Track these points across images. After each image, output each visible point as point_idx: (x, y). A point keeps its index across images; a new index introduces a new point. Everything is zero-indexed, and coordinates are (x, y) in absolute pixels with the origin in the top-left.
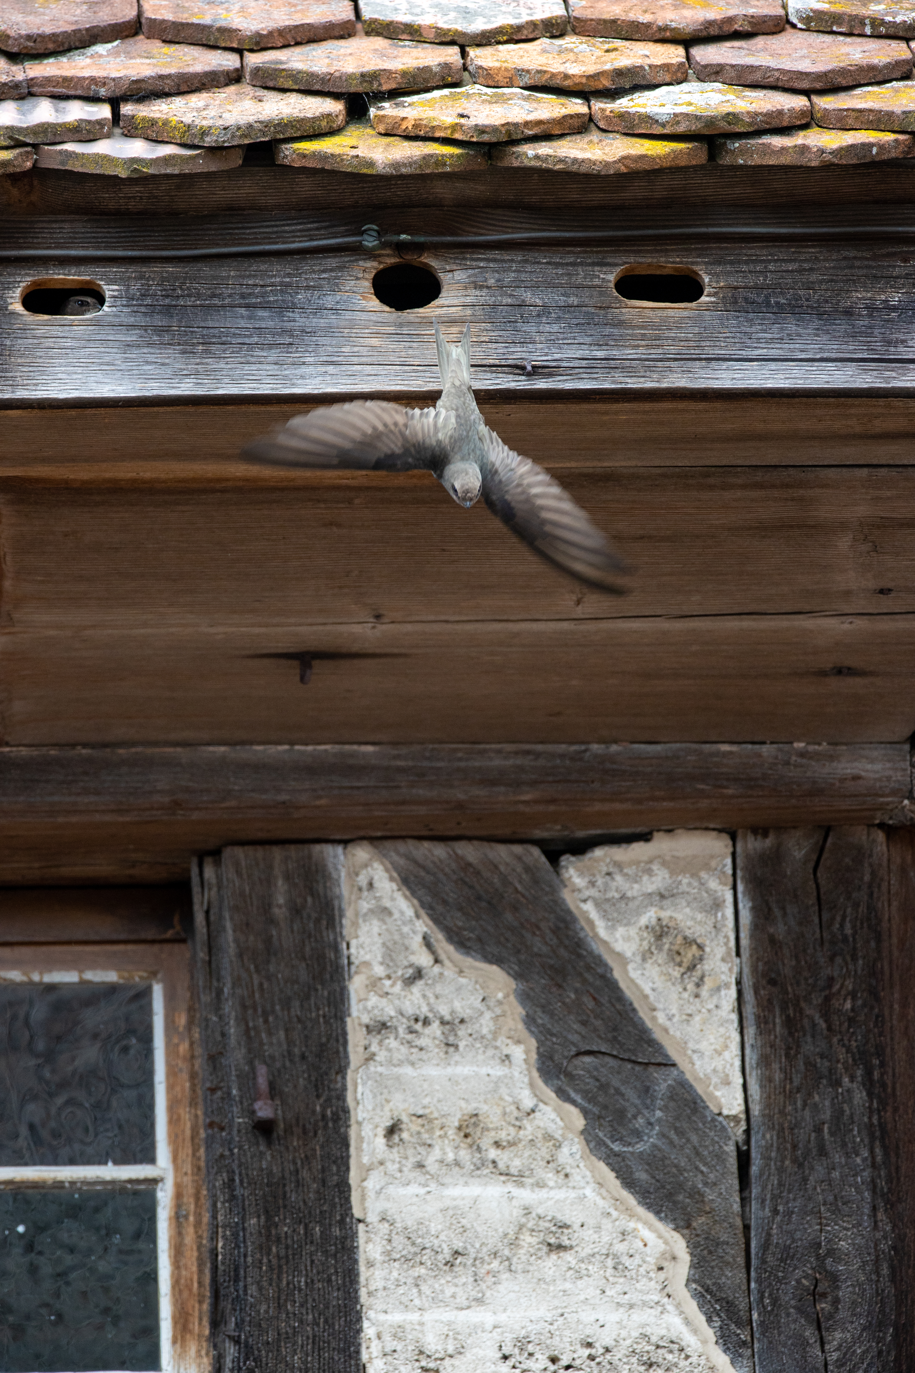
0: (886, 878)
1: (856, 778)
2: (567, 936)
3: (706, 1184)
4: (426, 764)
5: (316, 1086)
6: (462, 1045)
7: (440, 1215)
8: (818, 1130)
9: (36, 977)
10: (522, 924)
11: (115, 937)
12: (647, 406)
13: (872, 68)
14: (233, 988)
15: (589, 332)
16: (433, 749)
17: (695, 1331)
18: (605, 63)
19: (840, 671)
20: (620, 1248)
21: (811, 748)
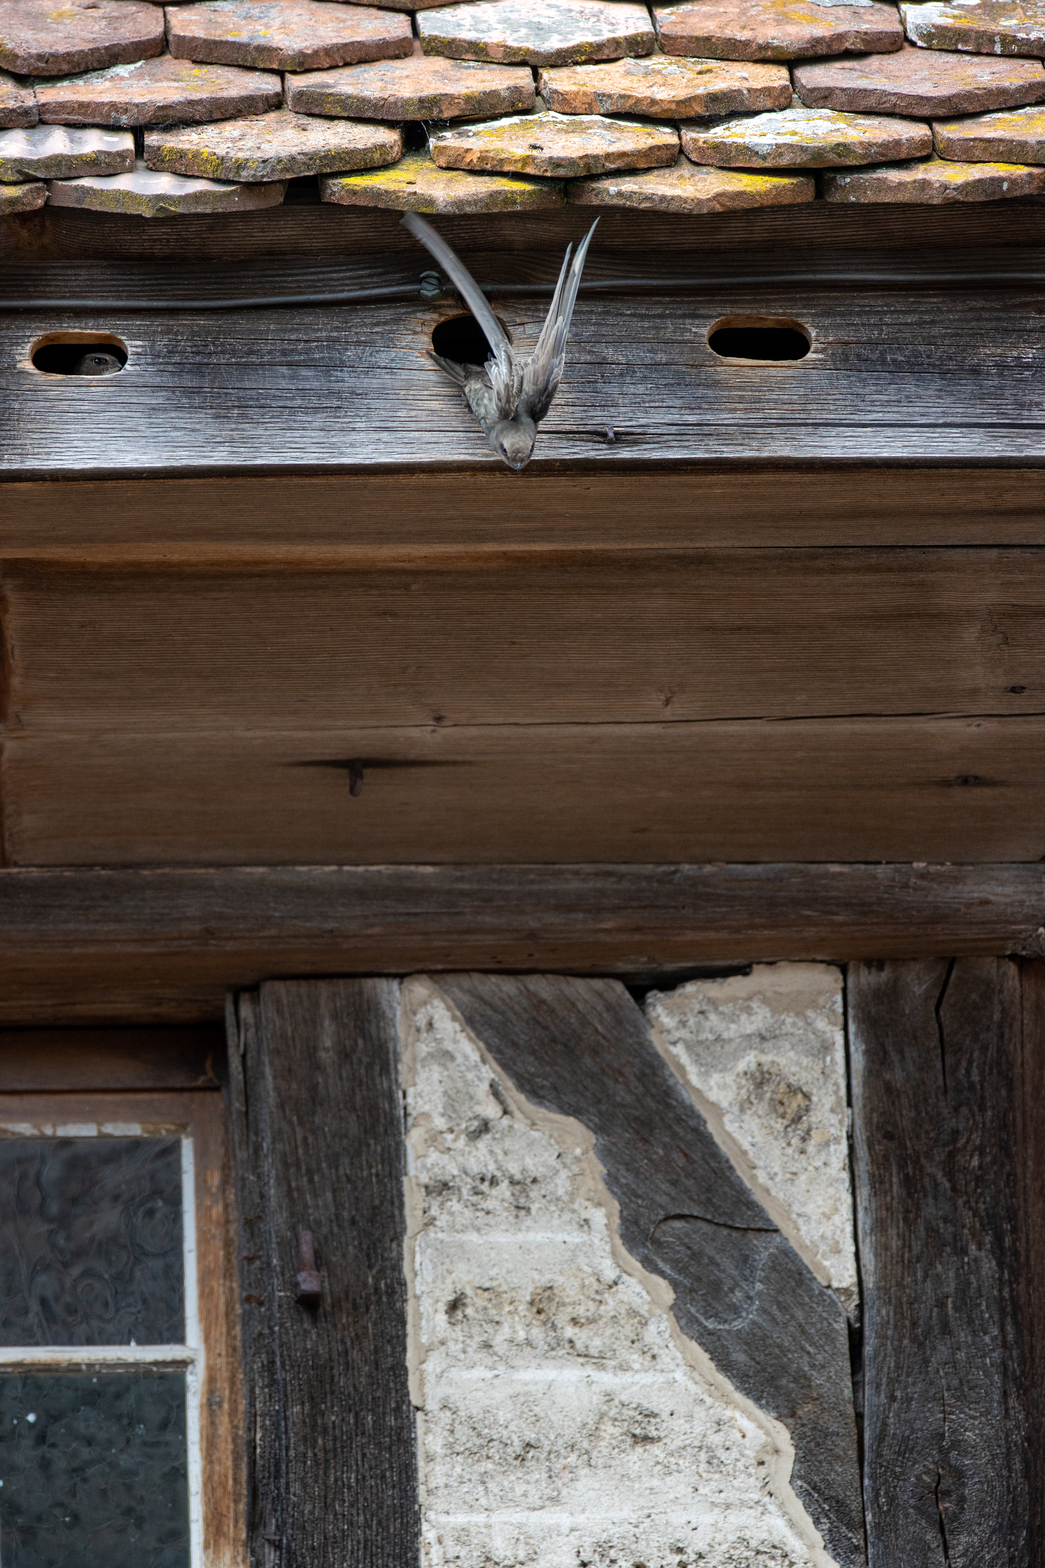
0: (1019, 1016)
1: (985, 902)
2: (655, 1084)
3: (813, 1366)
4: (495, 887)
5: (368, 1255)
6: (534, 1207)
7: (509, 1402)
8: (941, 1304)
9: (48, 1131)
10: (603, 1070)
11: (139, 1084)
12: (746, 478)
13: (1002, 92)
14: (273, 1143)
15: (680, 394)
16: (501, 871)
17: (800, 1535)
18: (697, 86)
19: (965, 781)
20: (715, 1439)
21: (933, 868)
